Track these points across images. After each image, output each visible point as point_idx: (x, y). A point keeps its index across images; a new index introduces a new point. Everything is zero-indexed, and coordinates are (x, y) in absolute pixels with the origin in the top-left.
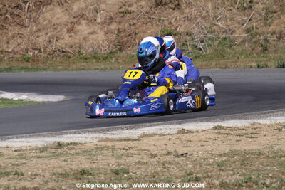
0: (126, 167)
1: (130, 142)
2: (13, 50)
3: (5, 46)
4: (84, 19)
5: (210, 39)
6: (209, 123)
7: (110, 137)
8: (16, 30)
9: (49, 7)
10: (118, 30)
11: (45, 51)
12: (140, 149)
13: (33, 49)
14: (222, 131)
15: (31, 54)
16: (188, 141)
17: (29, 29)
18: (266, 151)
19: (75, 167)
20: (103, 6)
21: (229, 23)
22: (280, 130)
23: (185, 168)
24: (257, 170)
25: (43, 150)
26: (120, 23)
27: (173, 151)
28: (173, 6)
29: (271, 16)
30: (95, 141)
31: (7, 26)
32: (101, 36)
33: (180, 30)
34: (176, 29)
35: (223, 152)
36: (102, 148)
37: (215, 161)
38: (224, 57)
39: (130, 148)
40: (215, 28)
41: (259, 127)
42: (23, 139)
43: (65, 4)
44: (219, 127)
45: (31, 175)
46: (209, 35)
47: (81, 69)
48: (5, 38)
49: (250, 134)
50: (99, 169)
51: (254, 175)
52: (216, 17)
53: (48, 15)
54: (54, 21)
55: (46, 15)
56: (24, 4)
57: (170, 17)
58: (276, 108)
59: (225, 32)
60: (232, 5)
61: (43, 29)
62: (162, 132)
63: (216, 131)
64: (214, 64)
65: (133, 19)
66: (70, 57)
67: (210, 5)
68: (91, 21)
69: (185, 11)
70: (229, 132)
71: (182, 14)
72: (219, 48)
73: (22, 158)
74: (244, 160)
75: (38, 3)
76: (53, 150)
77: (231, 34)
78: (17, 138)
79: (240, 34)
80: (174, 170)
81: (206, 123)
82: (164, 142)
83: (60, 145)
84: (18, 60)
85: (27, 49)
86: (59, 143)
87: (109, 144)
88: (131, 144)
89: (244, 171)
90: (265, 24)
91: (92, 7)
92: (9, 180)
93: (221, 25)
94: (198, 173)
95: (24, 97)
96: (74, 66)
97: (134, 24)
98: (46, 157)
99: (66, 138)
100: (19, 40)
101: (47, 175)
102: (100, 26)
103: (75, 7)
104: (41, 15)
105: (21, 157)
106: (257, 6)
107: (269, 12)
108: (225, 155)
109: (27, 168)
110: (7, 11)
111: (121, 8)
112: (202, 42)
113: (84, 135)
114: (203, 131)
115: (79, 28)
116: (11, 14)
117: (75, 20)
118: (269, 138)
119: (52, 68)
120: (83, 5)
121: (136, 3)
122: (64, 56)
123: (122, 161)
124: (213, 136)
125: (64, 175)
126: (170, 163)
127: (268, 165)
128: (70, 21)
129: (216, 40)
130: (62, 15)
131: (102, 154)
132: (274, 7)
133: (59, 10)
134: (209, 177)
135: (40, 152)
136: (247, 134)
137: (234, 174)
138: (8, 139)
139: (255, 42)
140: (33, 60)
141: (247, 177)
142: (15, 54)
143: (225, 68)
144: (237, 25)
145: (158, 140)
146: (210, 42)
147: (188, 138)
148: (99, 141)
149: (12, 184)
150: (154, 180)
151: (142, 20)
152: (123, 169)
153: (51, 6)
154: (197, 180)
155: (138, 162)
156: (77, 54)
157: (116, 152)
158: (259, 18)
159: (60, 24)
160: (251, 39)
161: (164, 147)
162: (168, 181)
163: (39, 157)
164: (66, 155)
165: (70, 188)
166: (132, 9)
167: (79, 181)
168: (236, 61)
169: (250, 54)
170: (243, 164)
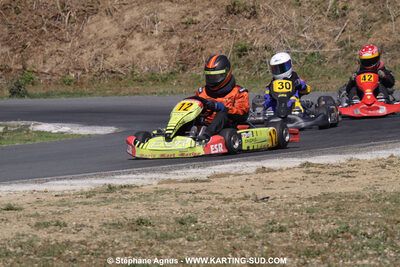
0: (193, 215)
1: (197, 184)
2: (50, 72)
3: (41, 66)
4: (138, 32)
5: (294, 55)
6: (295, 160)
7: (173, 178)
8: (55, 46)
9: (95, 18)
10: (181, 44)
11: (90, 72)
12: (211, 193)
13: (76, 69)
14: (312, 169)
15: (73, 75)
16: (269, 182)
17: (70, 45)
18: (366, 193)
19: (130, 216)
20: (161, 15)
21: (318, 35)
22: (383, 167)
23: (267, 215)
24: (356, 217)
25: (90, 194)
26: (183, 36)
27: (251, 194)
28: (248, 15)
30: (155, 183)
31: (43, 42)
32: (159, 52)
33: (258, 44)
34: (252, 43)
35: (313, 195)
36: (163, 192)
37: (303, 206)
38: (311, 76)
39: (198, 192)
40: (300, 41)
41: (357, 164)
42: (66, 182)
43: (115, 14)
44: (308, 165)
45: (76, 225)
46: (294, 50)
47: (135, 94)
48: (40, 57)
49: (347, 173)
50: (159, 217)
51: (352, 223)
52: (302, 27)
53: (93, 27)
54: (101, 34)
55: (90, 27)
56: (63, 14)
57: (244, 28)
58: (379, 140)
59: (313, 46)
60: (321, 12)
61: (88, 44)
62: (237, 170)
63: (304, 169)
65: (199, 30)
66: (121, 79)
67: (294, 13)
68: (145, 34)
69: (264, 20)
70: (321, 170)
71: (260, 24)
72: (306, 65)
73: (65, 205)
74: (340, 204)
75: (82, 13)
76: (103, 195)
77: (321, 48)
78: (58, 179)
79: (331, 49)
80: (253, 218)
81: (291, 159)
82: (239, 184)
83: (111, 189)
84: (56, 84)
86: (109, 186)
87: (172, 186)
88: (200, 186)
89: (340, 219)
90: (363, 35)
91: (147, 17)
92: (49, 233)
93: (308, 38)
94: (282, 221)
95: (66, 128)
96: (127, 91)
97: (200, 37)
98: (94, 203)
99: (118, 180)
100: (58, 59)
101: (96, 225)
102: (157, 40)
103: (127, 17)
104: (85, 28)
105: (63, 203)
106: (352, 14)
107: (367, 21)
108: (316, 198)
109: (70, 217)
110: (43, 22)
111: (183, 17)
113: (141, 176)
114: (287, 169)
115: (132, 42)
116: (48, 27)
117: (127, 33)
118: (370, 177)
119: (98, 93)
120: (135, 13)
121: (202, 11)
122: (114, 77)
123: (188, 208)
124: (300, 175)
125: (117, 225)
126: (248, 210)
127: (369, 211)
128: (120, 34)
129: (302, 56)
130: (111, 26)
131: (163, 199)
132: (374, 14)
133: (107, 21)
134: (296, 226)
135: (87, 197)
136: (342, 172)
137: (328, 222)
138: (47, 181)
139: (350, 59)
140: (76, 83)
141: (344, 226)
142: (53, 75)
144: (327, 38)
145: (233, 181)
146: (294, 59)
147: (270, 178)
148: (159, 184)
149: (53, 236)
150: (229, 231)
151: (210, 32)
152: (190, 217)
153: (98, 16)
154: (282, 230)
155: (208, 209)
156: (130, 76)
157: (180, 196)
158: (354, 29)
159: (106, 39)
160: (345, 55)
161: (240, 190)
162: (245, 232)
163: (86, 204)
164: (118, 200)
165: (124, 241)
166: (198, 18)
167: (136, 233)
168: (326, 82)
169: (344, 73)
170: (338, 209)
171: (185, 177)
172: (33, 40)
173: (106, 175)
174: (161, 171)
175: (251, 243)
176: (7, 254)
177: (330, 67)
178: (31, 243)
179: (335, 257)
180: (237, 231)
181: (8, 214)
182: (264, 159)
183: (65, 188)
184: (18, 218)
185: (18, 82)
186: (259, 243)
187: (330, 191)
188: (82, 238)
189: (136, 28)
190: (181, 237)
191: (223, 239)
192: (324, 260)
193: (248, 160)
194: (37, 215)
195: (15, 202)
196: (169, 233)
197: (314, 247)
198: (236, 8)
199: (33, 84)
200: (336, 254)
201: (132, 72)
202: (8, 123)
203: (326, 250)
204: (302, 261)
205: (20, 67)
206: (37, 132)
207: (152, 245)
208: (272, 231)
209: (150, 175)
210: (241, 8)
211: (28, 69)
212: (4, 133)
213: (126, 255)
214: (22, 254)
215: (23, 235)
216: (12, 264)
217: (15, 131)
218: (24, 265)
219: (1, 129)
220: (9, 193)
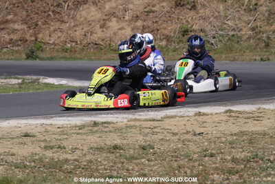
0: (152, 144)
1: (154, 122)
2: (54, 43)
3: (48, 38)
4: (115, 17)
5: (220, 35)
6: (221, 107)
7: (138, 118)
8: (57, 25)
9: (85, 6)
10: (143, 26)
11: (81, 44)
12: (164, 129)
13: (71, 41)
14: (233, 114)
15: (69, 45)
16: (204, 122)
17: (68, 24)
18: (270, 132)
19: (108, 143)
20: (131, 6)
21: (237, 22)
23: (201, 145)
24: (263, 148)
25: (81, 127)
26: (145, 21)
27: (191, 130)
28: (190, 7)
29: (272, 17)
30: (125, 121)
31: (50, 22)
32: (128, 31)
33: (196, 27)
34: (192, 26)
35: (233, 132)
36: (131, 127)
37: (227, 139)
38: (232, 51)
39: (154, 128)
40: (225, 26)
41: (264, 112)
42: (65, 118)
43: (99, 4)
44: (230, 111)
45: (72, 148)
46: (220, 32)
47: (111, 60)
48: (47, 32)
49: (257, 118)
50: (128, 145)
51: (260, 152)
52: (227, 17)
53: (84, 13)
54: (89, 18)
55: (82, 13)
56: (64, 4)
57: (187, 16)
60: (240, 7)
61: (80, 24)
62: (181, 113)
63: (228, 114)
64: (224, 56)
65: (156, 17)
66: (102, 49)
67: (221, 7)
68: (119, 18)
69: (201, 11)
70: (239, 115)
71: (198, 14)
72: (229, 43)
74: (252, 139)
75: (76, 3)
77: (239, 31)
78: (59, 117)
79: (246, 32)
80: (192, 147)
81: (218, 107)
82: (183, 123)
83: (95, 124)
84: (57, 51)
85: (66, 42)
86: (95, 122)
87: (137, 124)
88: (156, 124)
89: (251, 149)
90: (268, 23)
91: (121, 7)
92: (53, 153)
93: (230, 24)
94: (212, 149)
95: (64, 82)
96: (106, 57)
97: (156, 22)
98: (84, 134)
99: (101, 118)
100: (59, 34)
101: (85, 149)
102: (127, 23)
103: (107, 6)
104: (79, 13)
105: (63, 133)
106: (261, 8)
107: (270, 13)
108: (235, 134)
109: (68, 143)
110: (50, 9)
111: (145, 8)
112: (214, 38)
113: (115, 116)
114: (216, 114)
115: (110, 24)
116: (53, 12)
117: (107, 17)
118: (272, 121)
119: (86, 58)
120: (114, 5)
121: (158, 4)
122: (97, 48)
123: (148, 138)
124: (225, 118)
125: (100, 149)
126: (189, 141)
127: (271, 144)
128: (102, 18)
129: (226, 36)
130: (96, 13)
131: (131, 132)
133: (93, 9)
134: (222, 153)
135: (80, 129)
136: (254, 117)
137: (243, 151)
138: (52, 117)
139: (259, 39)
140: (71, 51)
141: (254, 154)
142: (55, 45)
143: (233, 61)
144: (244, 24)
145: (179, 121)
146: (221, 38)
147: (204, 120)
148: (128, 121)
149: (56, 156)
150: (176, 155)
151: (164, 18)
152: (149, 145)
153: (87, 5)
154: (212, 155)
155: (162, 139)
156: (108, 47)
157: (143, 130)
158: (262, 19)
159: (94, 21)
160: (256, 36)
161: (183, 127)
162: (187, 156)
163: (78, 134)
164: (100, 132)
165: (104, 160)
166: (155, 9)
167: (112, 154)
168: (242, 55)
169: (254, 49)
170: (251, 142)
172: (42, 20)
173: (92, 114)
174: (129, 113)
175: (191, 164)
176: (25, 167)
178: (41, 160)
179: (249, 175)
180: (182, 155)
181: (25, 139)
182: (200, 106)
183: (64, 122)
184: (32, 142)
185: (32, 49)
186: (196, 164)
187: (245, 130)
188: (76, 157)
189: (113, 14)
190: (143, 158)
191: (172, 160)
192: (241, 176)
193: (189, 107)
194: (45, 140)
195: (30, 131)
196: (135, 155)
197: (234, 168)
198: (182, 3)
199: (42, 51)
200: (249, 173)
201: (110, 44)
202: (25, 77)
203: (242, 170)
204: (226, 177)
205: (34, 39)
206: (45, 84)
207: (123, 163)
208: (205, 156)
209: (122, 116)
210: (185, 2)
211: (39, 40)
212: (22, 84)
213: (106, 169)
214: (35, 167)
215: (36, 154)
216: (28, 173)
217: (29, 83)
218: (36, 174)
219: (20, 81)
220: (26, 125)
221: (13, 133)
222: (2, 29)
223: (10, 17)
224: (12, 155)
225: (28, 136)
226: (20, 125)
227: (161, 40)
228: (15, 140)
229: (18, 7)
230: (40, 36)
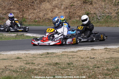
3: (28, 16)
5: (103, 16)
6: (103, 47)
7: (66, 51)
8: (32, 11)
9: (44, 3)
10: (69, 12)
11: (42, 19)
12: (77, 56)
13: (38, 18)
14: (108, 50)
15: (37, 20)
17: (37, 11)
19: (53, 62)
20: (64, 3)
21: (110, 10)
23: (94, 63)
26: (70, 9)
27: (89, 56)
28: (90, 4)
30: (61, 52)
31: (29, 9)
32: (63, 13)
33: (92, 12)
34: (90, 12)
36: (63, 55)
37: (105, 61)
38: (108, 22)
39: (74, 55)
40: (105, 12)
42: (35, 51)
43: (50, 2)
44: (106, 48)
45: (38, 64)
46: (103, 14)
48: (28, 14)
49: (118, 51)
50: (62, 62)
52: (105, 8)
53: (44, 6)
54: (46, 8)
56: (35, 2)
57: (88, 7)
59: (108, 13)
60: (111, 4)
61: (42, 11)
62: (85, 49)
64: (104, 25)
65: (75, 8)
66: (51, 21)
67: (103, 4)
68: (59, 8)
69: (94, 5)
70: (110, 50)
72: (106, 19)
73: (34, 58)
74: (116, 60)
75: (40, 1)
77: (111, 14)
78: (32, 50)
79: (114, 14)
80: (90, 64)
81: (101, 47)
82: (86, 53)
83: (48, 53)
84: (32, 22)
85: (36, 18)
86: (48, 52)
87: (66, 53)
88: (74, 54)
89: (115, 65)
91: (60, 3)
93: (107, 11)
94: (98, 65)
95: (35, 35)
97: (75, 10)
98: (43, 58)
99: (50, 51)
100: (33, 15)
101: (43, 64)
102: (62, 10)
104: (41, 6)
105: (34, 57)
108: (108, 58)
109: (36, 61)
111: (70, 4)
112: (100, 17)
113: (57, 50)
114: (100, 49)
115: (55, 10)
116: (30, 5)
117: (54, 8)
119: (44, 25)
120: (57, 2)
121: (76, 2)
122: (49, 21)
123: (71, 60)
124: (104, 51)
125: (50, 64)
126: (88, 61)
128: (52, 8)
129: (105, 16)
130: (49, 6)
131: (63, 57)
133: (48, 4)
134: (102, 66)
135: (41, 56)
136: (116, 51)
137: (112, 66)
138: (29, 50)
140: (38, 22)
141: (117, 67)
142: (31, 19)
143: (108, 27)
144: (113, 11)
145: (84, 52)
147: (95, 52)
148: (62, 52)
149: (31, 67)
150: (82, 67)
151: (78, 8)
152: (71, 63)
153: (45, 2)
154: (98, 67)
155: (77, 60)
157: (68, 56)
159: (48, 9)
160: (118, 16)
161: (86, 55)
162: (87, 67)
164: (50, 57)
165: (52, 69)
166: (75, 4)
167: (55, 67)
168: (112, 24)
169: (117, 22)
170: (115, 62)
171: (70, 51)
172: (26, 9)
173: (47, 49)
174: (63, 49)
175: (89, 71)
176: (17, 71)
177: (113, 20)
178: (24, 69)
180: (85, 67)
181: (18, 60)
182: (93, 46)
184: (21, 61)
185: (21, 21)
186: (91, 71)
187: (113, 56)
188: (39, 68)
189: (56, 6)
190: (69, 68)
191: (81, 69)
192: (111, 77)
193: (89, 46)
194: (26, 60)
195: (20, 56)
196: (65, 67)
197: (108, 73)
198: (86, 2)
199: (25, 22)
200: (114, 75)
202: (18, 33)
203: (111, 74)
204: (104, 77)
205: (22, 17)
206: (26, 36)
207: (60, 70)
208: (95, 68)
209: (60, 50)
210: (88, 1)
211: (24, 17)
212: (16, 36)
213: (52, 73)
214: (22, 72)
215: (22, 66)
216: (19, 74)
217: (20, 35)
218: (22, 75)
219: (16, 35)
220: (18, 54)
221: (12, 57)
222: (8, 12)
223: (12, 7)
224: (12, 67)
225: (19, 58)
226: (15, 54)
227: (77, 18)
228: (13, 60)
229: (15, 3)
230: (25, 15)
